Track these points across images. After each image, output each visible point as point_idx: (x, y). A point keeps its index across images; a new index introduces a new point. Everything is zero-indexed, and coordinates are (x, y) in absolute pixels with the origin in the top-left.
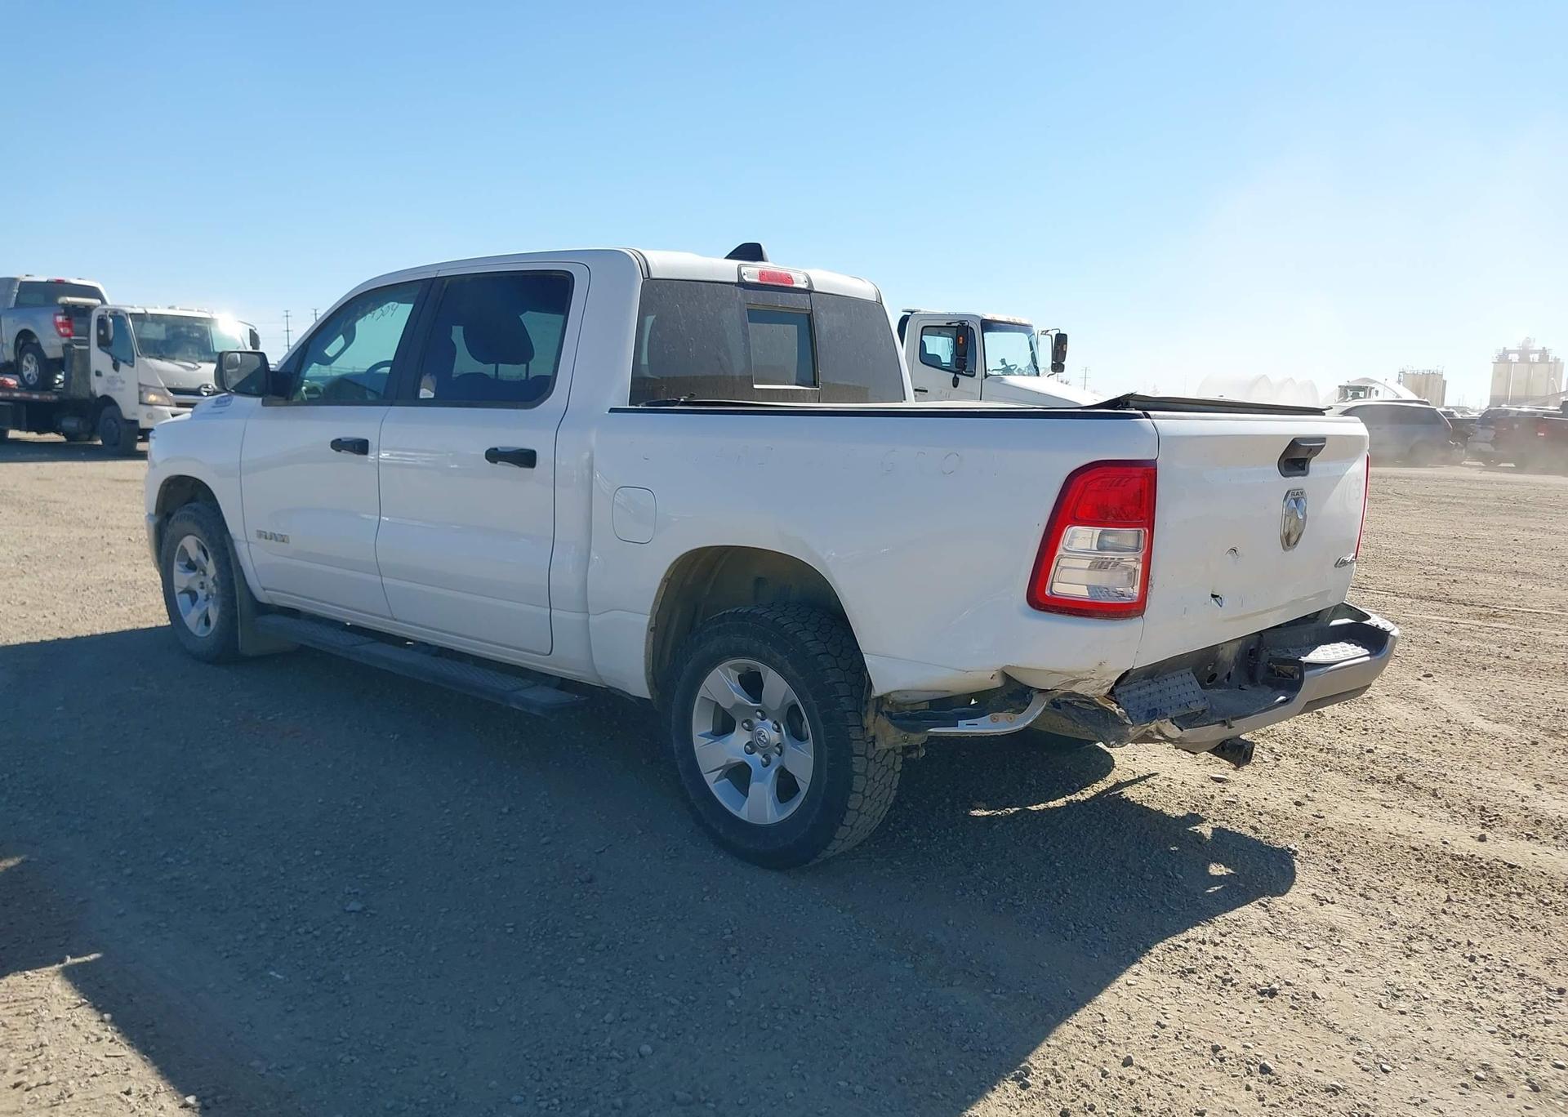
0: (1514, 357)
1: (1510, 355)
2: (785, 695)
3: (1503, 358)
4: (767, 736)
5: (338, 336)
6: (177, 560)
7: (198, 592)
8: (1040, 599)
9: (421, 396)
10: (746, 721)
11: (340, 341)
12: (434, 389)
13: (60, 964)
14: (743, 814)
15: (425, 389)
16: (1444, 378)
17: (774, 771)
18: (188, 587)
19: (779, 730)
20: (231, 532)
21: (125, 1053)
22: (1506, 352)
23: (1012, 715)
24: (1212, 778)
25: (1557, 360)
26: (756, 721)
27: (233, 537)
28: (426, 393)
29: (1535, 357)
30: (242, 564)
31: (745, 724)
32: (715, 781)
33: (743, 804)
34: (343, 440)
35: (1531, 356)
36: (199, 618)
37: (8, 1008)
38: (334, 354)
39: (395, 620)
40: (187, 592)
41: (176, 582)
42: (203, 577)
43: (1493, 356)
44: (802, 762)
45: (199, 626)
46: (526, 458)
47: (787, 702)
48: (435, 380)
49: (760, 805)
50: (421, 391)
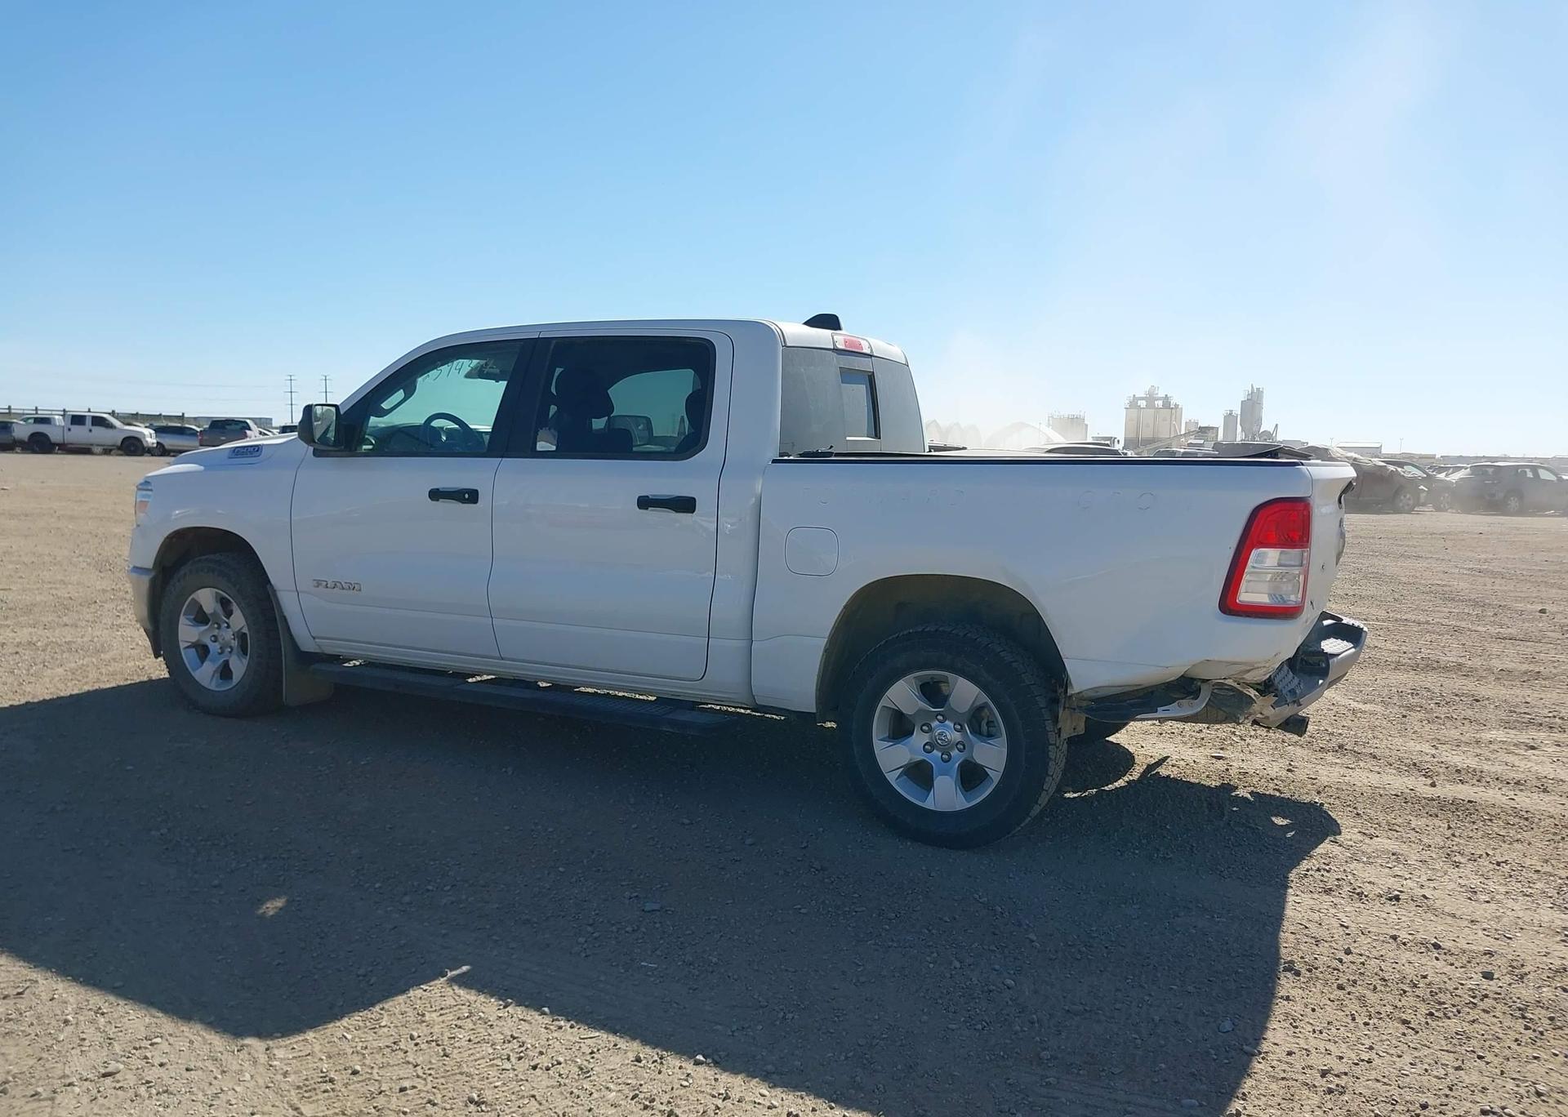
0: (1143, 404)
1: (1139, 402)
2: (975, 699)
3: (1133, 403)
4: (949, 737)
5: (399, 390)
6: (184, 614)
7: (209, 646)
8: (1229, 605)
9: (538, 449)
10: (924, 725)
11: (400, 394)
12: (556, 443)
13: (443, 977)
14: (929, 804)
15: (541, 443)
16: (1086, 422)
17: (957, 765)
18: (198, 641)
19: (962, 729)
20: (272, 582)
21: (597, 1034)
22: (1135, 399)
23: (1192, 701)
24: (1213, 757)
25: (1177, 406)
26: (935, 724)
27: (275, 588)
28: (541, 446)
29: (1160, 403)
30: (286, 614)
31: (924, 728)
32: (897, 779)
33: (928, 796)
34: (441, 490)
35: (1156, 402)
36: (215, 672)
37: (441, 1015)
38: (389, 407)
39: (502, 659)
40: (193, 647)
41: (181, 636)
42: (217, 631)
43: (1126, 402)
44: (993, 756)
45: (214, 679)
46: (685, 505)
47: (978, 704)
48: (556, 434)
49: (946, 795)
50: (538, 444)
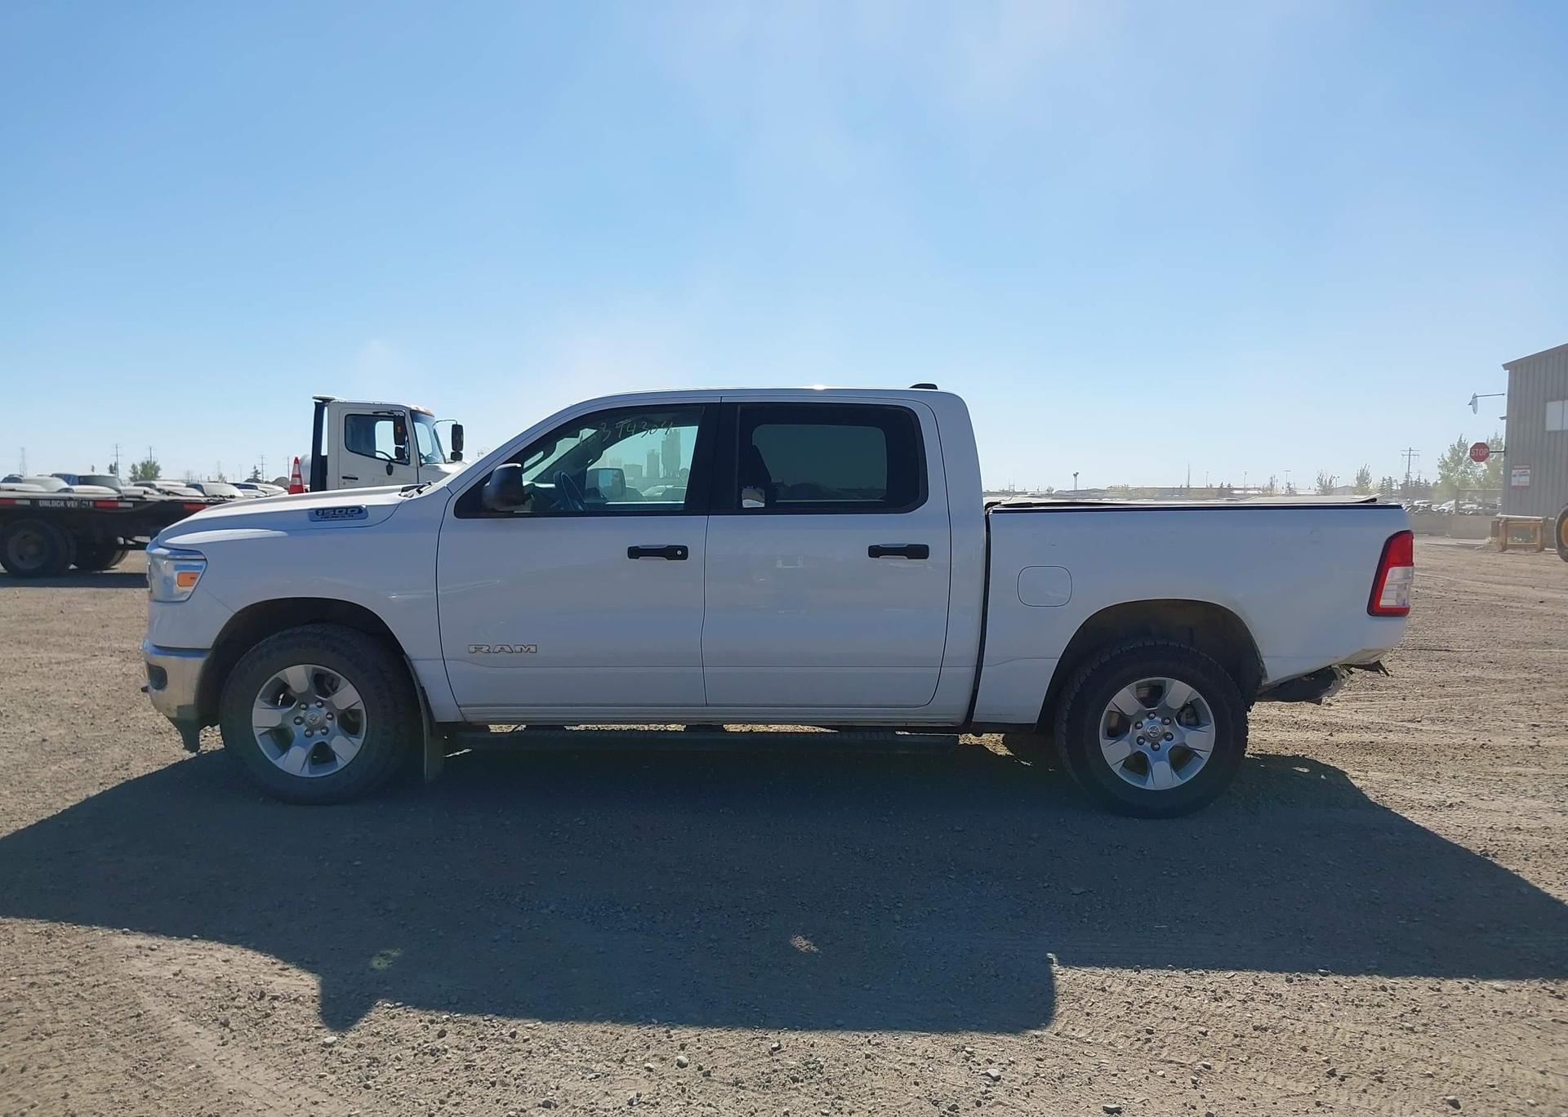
2: (1189, 697)
4: (1159, 730)
7: (292, 729)
8: (1374, 609)
9: (745, 506)
12: (763, 500)
15: (747, 501)
17: (1167, 751)
18: (281, 725)
19: (1169, 723)
20: (406, 651)
26: (1145, 721)
27: (412, 657)
28: (747, 503)
30: (424, 685)
31: (1138, 725)
32: (1120, 769)
33: (1147, 780)
34: (641, 548)
36: (307, 757)
39: (708, 706)
40: (271, 733)
41: (255, 722)
42: (304, 711)
45: (306, 767)
46: (918, 552)
47: (1188, 701)
48: (762, 492)
49: (1162, 777)
50: (744, 501)
